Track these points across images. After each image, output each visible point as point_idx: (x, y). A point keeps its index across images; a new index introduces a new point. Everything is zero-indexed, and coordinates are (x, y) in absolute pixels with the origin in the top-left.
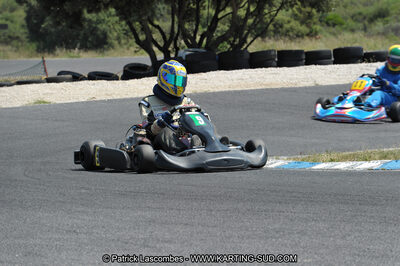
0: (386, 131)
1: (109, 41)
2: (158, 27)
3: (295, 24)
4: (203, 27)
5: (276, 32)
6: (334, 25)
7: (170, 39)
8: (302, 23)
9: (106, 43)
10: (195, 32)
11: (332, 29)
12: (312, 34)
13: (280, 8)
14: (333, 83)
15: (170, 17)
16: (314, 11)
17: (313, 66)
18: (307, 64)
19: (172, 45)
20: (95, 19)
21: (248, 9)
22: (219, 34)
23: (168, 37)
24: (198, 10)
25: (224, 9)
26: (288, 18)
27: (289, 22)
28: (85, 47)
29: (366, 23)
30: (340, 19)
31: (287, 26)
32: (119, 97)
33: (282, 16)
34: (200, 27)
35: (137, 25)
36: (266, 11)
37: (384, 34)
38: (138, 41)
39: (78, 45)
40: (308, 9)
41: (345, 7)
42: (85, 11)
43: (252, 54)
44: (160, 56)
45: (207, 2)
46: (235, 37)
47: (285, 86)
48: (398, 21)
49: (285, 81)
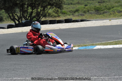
0: (79, 40)
1: (3, 19)
2: (16, 15)
3: (54, 14)
4: (29, 15)
5: (49, 16)
6: (64, 14)
8: (56, 13)
10: (27, 16)
11: (64, 15)
12: (59, 16)
13: (50, 9)
15: (19, 12)
16: (59, 9)
17: (59, 24)
18: (57, 23)
19: (20, 19)
21: (41, 9)
23: (19, 17)
24: (27, 10)
25: (34, 10)
26: (51, 12)
27: (52, 13)
29: (73, 13)
30: (66, 12)
31: (52, 14)
32: (6, 33)
33: (50, 11)
35: (11, 15)
36: (46, 10)
37: (78, 16)
38: (11, 19)
40: (57, 9)
41: (67, 9)
43: (42, 21)
44: (17, 22)
45: (29, 7)
46: (38, 17)
47: (51, 29)
48: (82, 12)
49: (51, 28)
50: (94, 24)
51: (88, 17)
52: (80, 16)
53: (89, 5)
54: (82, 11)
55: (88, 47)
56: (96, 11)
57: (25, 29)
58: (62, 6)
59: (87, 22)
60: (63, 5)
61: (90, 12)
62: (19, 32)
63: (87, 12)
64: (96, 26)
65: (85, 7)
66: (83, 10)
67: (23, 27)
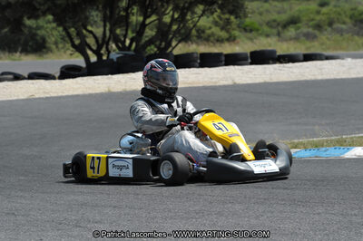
1: (48, 45)
2: (91, 32)
3: (216, 30)
4: (133, 33)
5: (199, 37)
6: (251, 31)
7: (102, 43)
8: (222, 29)
9: (45, 47)
10: (125, 36)
11: (249, 35)
12: (231, 39)
13: (202, 15)
14: (250, 81)
15: (102, 23)
16: (232, 18)
17: (232, 67)
18: (226, 65)
19: (104, 48)
20: (35, 26)
21: (173, 16)
22: (147, 39)
23: (100, 42)
24: (127, 17)
25: (149, 17)
26: (208, 25)
27: (210, 28)
28: (26, 51)
29: (280, 29)
30: (256, 26)
31: (208, 32)
32: (55, 95)
33: (204, 22)
34: (129, 32)
35: (72, 30)
36: (188, 17)
37: (296, 39)
38: (74, 45)
39: (20, 49)
40: (227, 16)
41: (261, 14)
42: (25, 18)
43: (176, 56)
44: (93, 59)
45: (135, 9)
46: (161, 42)
47: (206, 84)
48: (309, 27)
49: (206, 79)
50: (350, 69)
51: (328, 42)
52: (303, 38)
53: (333, 3)
54: (311, 23)
55: (325, 151)
56: (355, 26)
57: (119, 81)
58: (242, 5)
59: (327, 62)
60: (246, 3)
61: (335, 26)
62: (98, 91)
63: (327, 27)
64: (354, 76)
65: (320, 8)
66: (313, 20)
67: (112, 74)
